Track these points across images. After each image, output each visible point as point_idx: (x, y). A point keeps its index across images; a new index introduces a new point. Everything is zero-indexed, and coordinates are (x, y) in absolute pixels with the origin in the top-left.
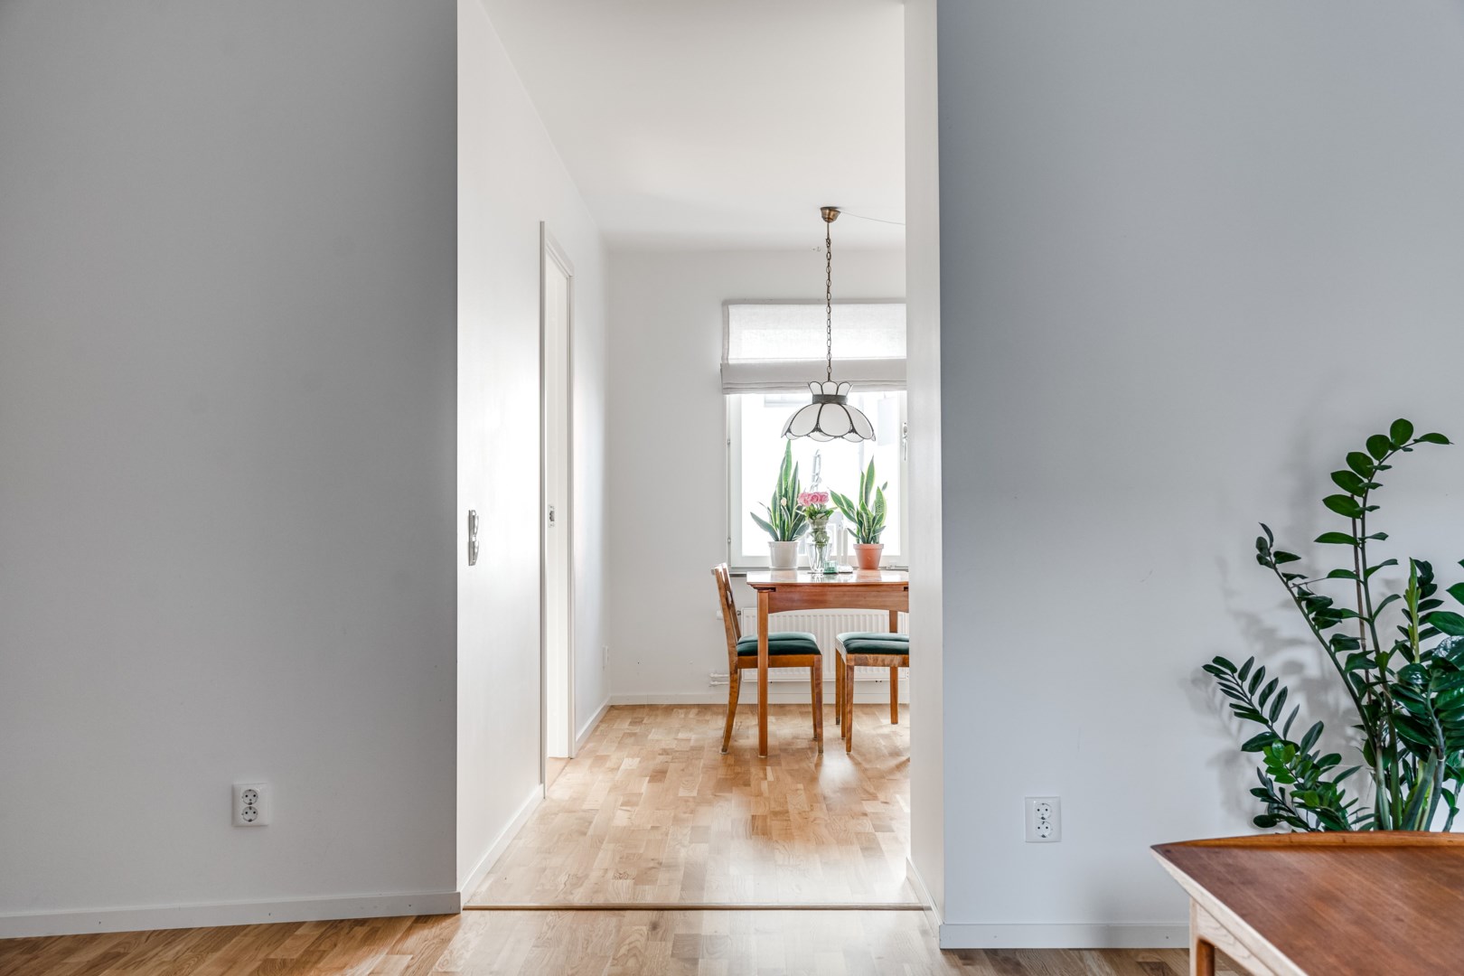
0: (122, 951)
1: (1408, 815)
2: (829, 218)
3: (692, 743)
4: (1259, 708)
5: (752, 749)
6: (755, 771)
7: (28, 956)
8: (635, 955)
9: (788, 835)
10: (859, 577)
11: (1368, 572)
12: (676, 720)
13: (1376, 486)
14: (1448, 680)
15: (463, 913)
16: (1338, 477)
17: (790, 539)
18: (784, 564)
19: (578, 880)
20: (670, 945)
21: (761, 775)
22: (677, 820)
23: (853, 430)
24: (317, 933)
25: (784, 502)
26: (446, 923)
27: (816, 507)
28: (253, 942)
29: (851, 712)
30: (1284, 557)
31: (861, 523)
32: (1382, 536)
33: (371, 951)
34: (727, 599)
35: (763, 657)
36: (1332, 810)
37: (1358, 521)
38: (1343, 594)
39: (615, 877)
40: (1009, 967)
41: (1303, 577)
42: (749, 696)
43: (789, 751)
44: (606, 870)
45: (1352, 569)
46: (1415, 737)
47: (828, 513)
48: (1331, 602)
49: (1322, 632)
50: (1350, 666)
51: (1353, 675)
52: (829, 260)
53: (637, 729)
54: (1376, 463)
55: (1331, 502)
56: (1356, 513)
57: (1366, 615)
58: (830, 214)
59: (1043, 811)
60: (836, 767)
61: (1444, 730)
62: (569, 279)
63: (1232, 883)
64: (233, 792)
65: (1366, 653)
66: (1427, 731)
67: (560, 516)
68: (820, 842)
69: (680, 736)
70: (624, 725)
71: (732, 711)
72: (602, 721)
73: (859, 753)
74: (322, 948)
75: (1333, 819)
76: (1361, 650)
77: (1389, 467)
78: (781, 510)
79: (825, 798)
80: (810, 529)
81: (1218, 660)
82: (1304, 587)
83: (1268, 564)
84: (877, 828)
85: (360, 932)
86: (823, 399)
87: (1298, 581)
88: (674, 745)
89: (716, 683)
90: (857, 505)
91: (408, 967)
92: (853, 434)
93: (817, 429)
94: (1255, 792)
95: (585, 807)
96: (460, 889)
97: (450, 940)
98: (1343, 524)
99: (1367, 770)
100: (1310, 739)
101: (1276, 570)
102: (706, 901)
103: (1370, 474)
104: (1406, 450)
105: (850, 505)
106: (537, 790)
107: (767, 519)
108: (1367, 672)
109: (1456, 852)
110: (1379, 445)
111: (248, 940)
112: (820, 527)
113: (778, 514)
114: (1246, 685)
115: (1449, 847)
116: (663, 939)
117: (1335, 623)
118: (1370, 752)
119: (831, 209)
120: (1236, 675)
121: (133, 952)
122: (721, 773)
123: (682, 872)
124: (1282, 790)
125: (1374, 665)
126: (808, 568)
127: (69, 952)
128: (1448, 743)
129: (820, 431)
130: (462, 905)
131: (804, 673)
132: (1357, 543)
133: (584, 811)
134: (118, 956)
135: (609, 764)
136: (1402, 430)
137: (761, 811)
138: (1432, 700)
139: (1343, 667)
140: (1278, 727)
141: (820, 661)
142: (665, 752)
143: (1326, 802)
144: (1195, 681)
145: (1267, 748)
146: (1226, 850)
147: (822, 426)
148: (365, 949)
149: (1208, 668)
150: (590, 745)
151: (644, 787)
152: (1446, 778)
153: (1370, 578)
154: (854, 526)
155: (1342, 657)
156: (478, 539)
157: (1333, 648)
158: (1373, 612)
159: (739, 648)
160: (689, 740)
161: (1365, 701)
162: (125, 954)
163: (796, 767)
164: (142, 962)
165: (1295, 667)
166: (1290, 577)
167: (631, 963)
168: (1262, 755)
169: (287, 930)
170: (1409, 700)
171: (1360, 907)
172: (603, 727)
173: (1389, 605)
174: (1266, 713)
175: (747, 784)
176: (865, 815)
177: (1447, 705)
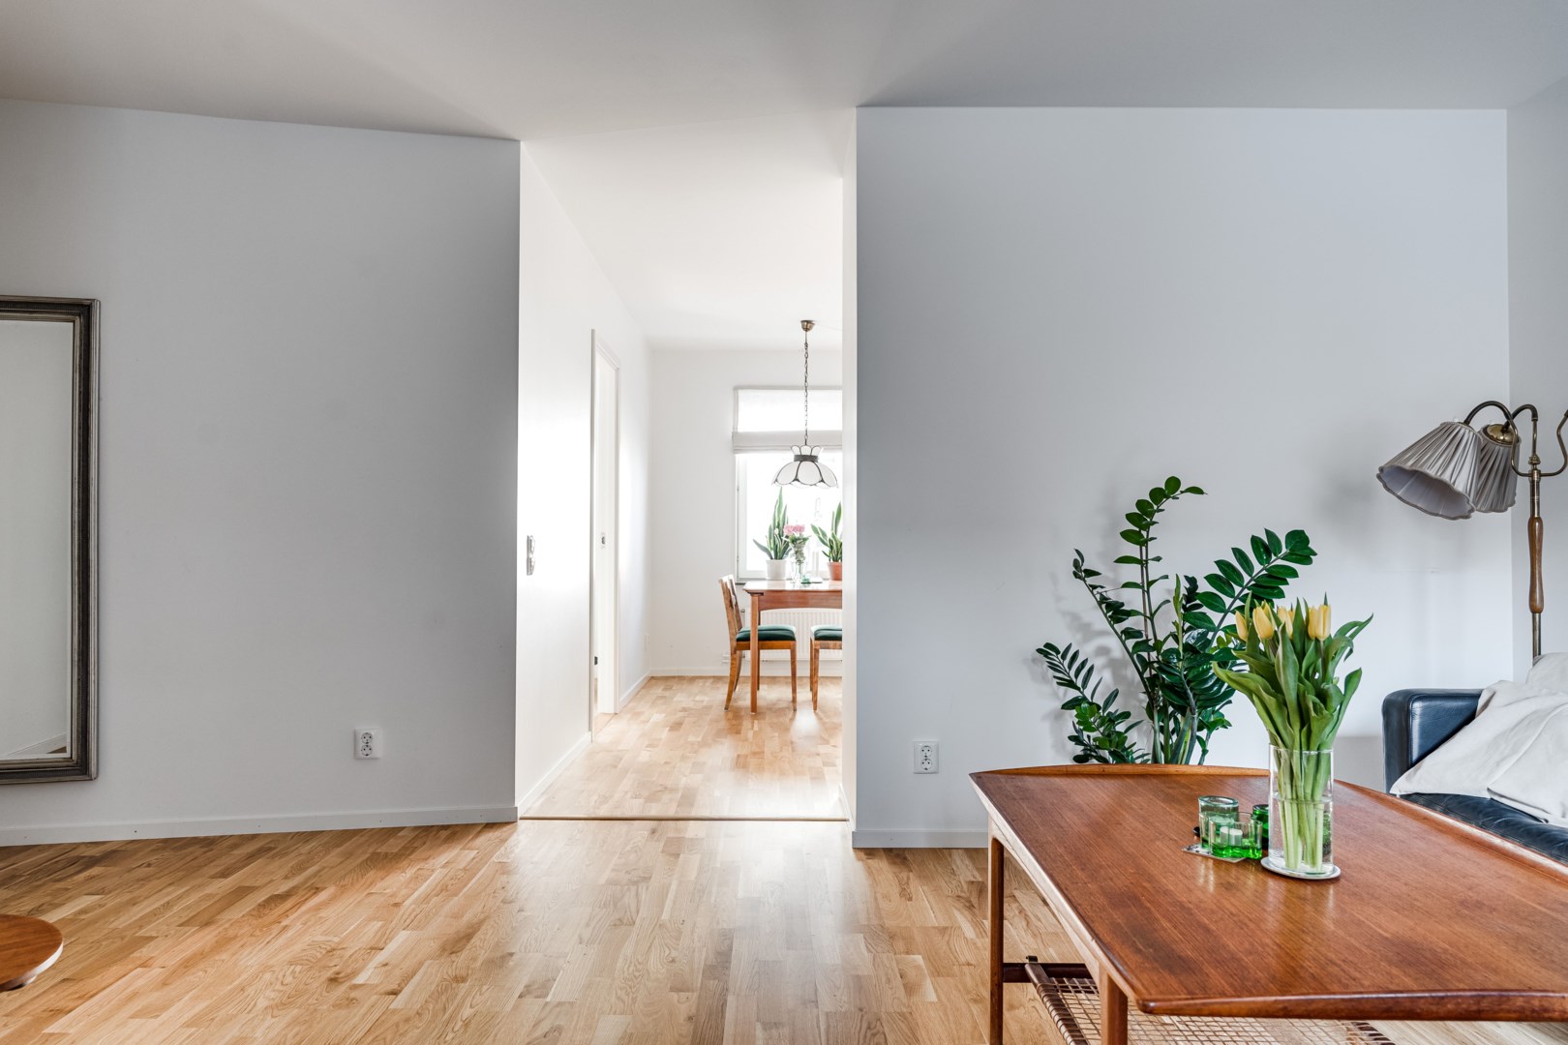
0: (273, 846)
1: (1173, 755)
2: (807, 329)
3: (705, 704)
4: (1074, 680)
5: (747, 708)
6: (746, 723)
7: (206, 849)
8: (636, 851)
9: (760, 769)
10: (830, 585)
11: (1150, 584)
12: (695, 688)
13: (1155, 523)
14: (1195, 660)
15: (519, 822)
16: (1130, 517)
17: (781, 558)
18: (776, 576)
19: (605, 799)
20: (662, 844)
21: (750, 726)
22: (684, 758)
23: (822, 481)
24: (413, 835)
25: (777, 531)
26: (506, 829)
27: (797, 535)
28: (367, 841)
29: (816, 682)
30: (1090, 573)
31: (832, 547)
32: (1158, 559)
33: (449, 848)
34: (731, 601)
35: (754, 642)
36: (1119, 751)
37: (1144, 548)
38: (1132, 599)
39: (632, 797)
40: (898, 860)
41: (1102, 587)
42: (746, 670)
43: (775, 710)
44: (626, 793)
45: (1139, 581)
46: (1178, 702)
47: (805, 540)
48: (1122, 604)
49: (1115, 626)
50: (1136, 649)
51: (1139, 656)
52: (807, 358)
53: (667, 694)
54: (1155, 507)
55: (1126, 535)
56: (1143, 543)
57: (1148, 615)
58: (807, 325)
59: (926, 751)
60: (805, 721)
61: (1194, 695)
62: (617, 370)
63: (1015, 799)
64: (355, 734)
65: (1148, 640)
66: (1184, 696)
67: (609, 540)
68: (783, 773)
69: (698, 698)
70: (658, 691)
71: (734, 681)
72: (643, 688)
73: (824, 712)
74: (415, 845)
75: (1121, 755)
76: (1144, 638)
77: (1163, 510)
78: (774, 538)
79: (792, 743)
80: (792, 552)
81: (1048, 645)
82: (1104, 594)
83: (1080, 577)
84: (825, 764)
85: (444, 834)
86: (801, 458)
87: (1099, 590)
88: (691, 705)
89: (722, 661)
90: (829, 536)
91: (474, 858)
92: (822, 483)
93: (796, 479)
94: (1071, 738)
95: (620, 748)
96: (518, 804)
97: (506, 840)
98: (1133, 550)
99: (1147, 724)
100: (1108, 702)
101: (1085, 581)
102: (693, 814)
103: (1151, 515)
104: (1174, 498)
105: (824, 534)
106: (587, 736)
107: (765, 544)
108: (1149, 655)
109: (1178, 778)
110: (1158, 495)
111: (363, 839)
112: (800, 550)
113: (772, 541)
114: (1066, 663)
115: (1176, 775)
116: (658, 840)
117: (1125, 620)
118: (1150, 710)
119: (808, 322)
120: (1059, 656)
121: (281, 847)
122: (723, 724)
123: (680, 794)
124: (1089, 737)
125: (1153, 648)
126: (791, 579)
127: (235, 846)
128: (1198, 704)
129: (798, 480)
130: (519, 816)
131: (786, 654)
132: (1143, 563)
133: (619, 751)
134: (270, 849)
135: (642, 718)
136: (1173, 484)
137: (744, 752)
138: (1185, 675)
139: (1131, 650)
140: (1088, 693)
141: (794, 645)
142: (684, 710)
143: (1114, 745)
144: (1034, 660)
145: (1077, 707)
146: (1020, 777)
147: (799, 477)
148: (446, 846)
149: (1039, 651)
150: (631, 705)
151: (665, 734)
152: (1200, 729)
153: (1151, 589)
154: (827, 550)
155: (1131, 643)
156: (534, 557)
157: (1123, 637)
158: (1153, 611)
159: (738, 636)
160: (702, 701)
161: (1147, 675)
162: (274, 848)
163: (775, 720)
164: (286, 854)
165: (1103, 651)
166: (1094, 587)
167: (633, 857)
168: (1074, 712)
169: (392, 832)
170: (1169, 674)
171: (1096, 815)
172: (643, 692)
173: (1163, 607)
174: (1079, 683)
175: (738, 732)
176: (818, 754)
177: (1195, 677)
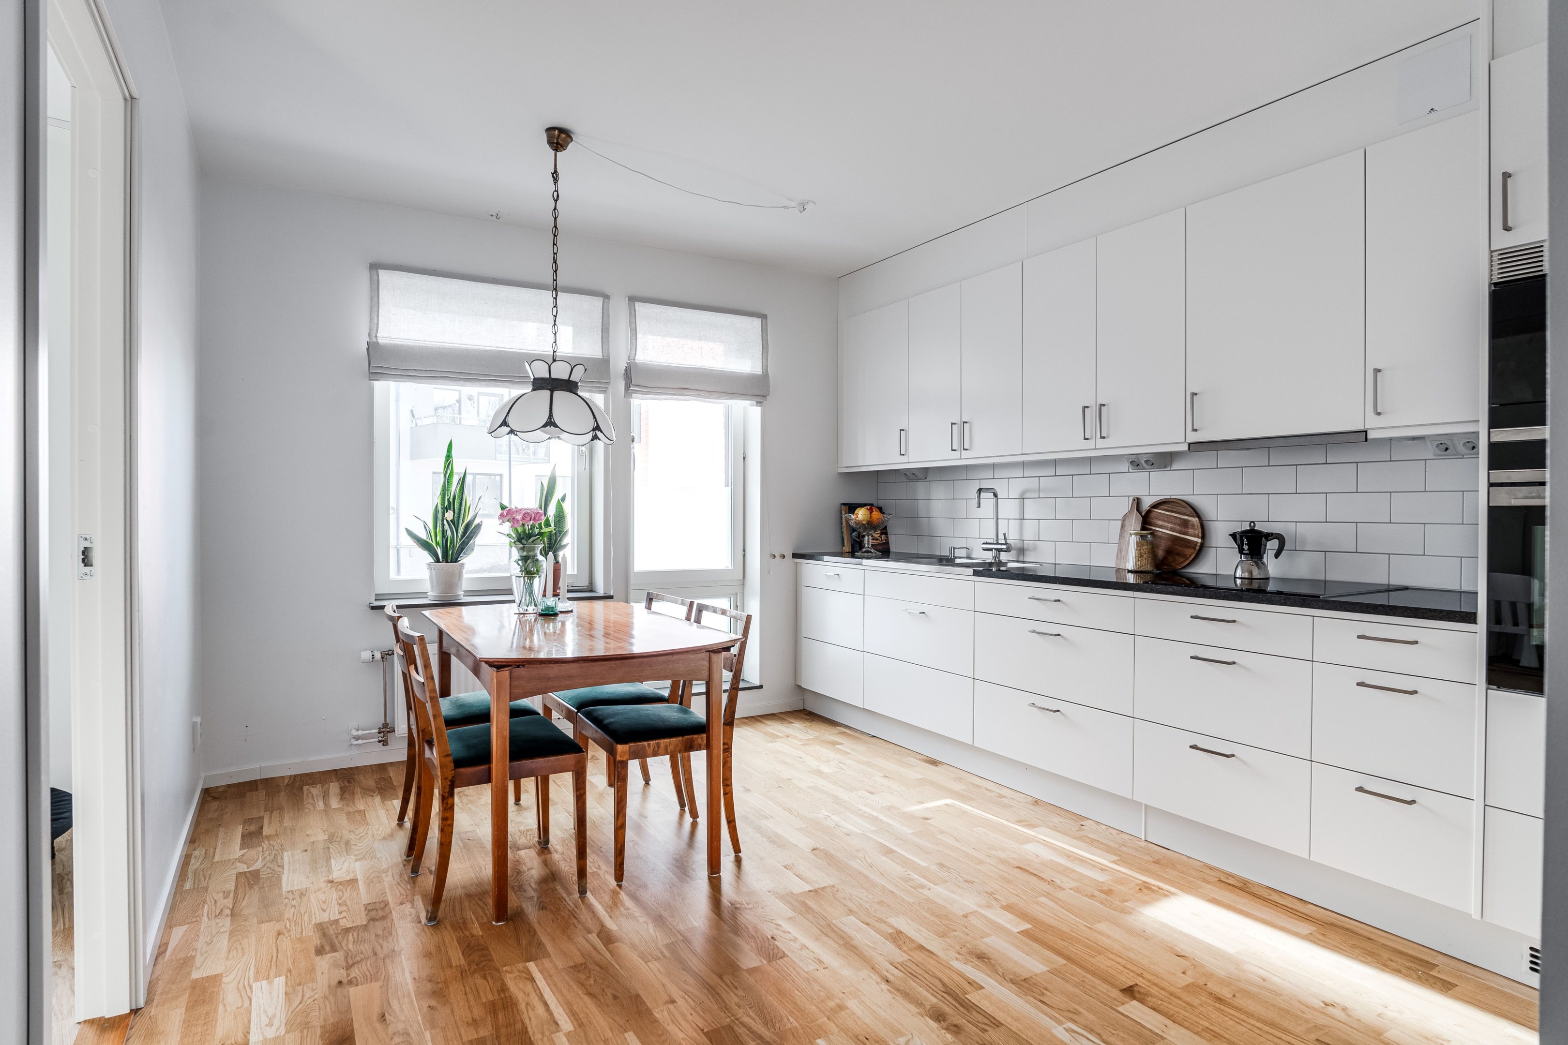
2: (558, 143)
17: (456, 560)
18: (447, 589)
25: (449, 515)
52: (556, 201)
58: (559, 137)
67: (110, 552)
70: (233, 848)
78: (443, 525)
89: (360, 742)
92: (598, 433)
93: (552, 422)
107: (423, 536)
112: (531, 553)
113: (439, 530)
119: (562, 131)
